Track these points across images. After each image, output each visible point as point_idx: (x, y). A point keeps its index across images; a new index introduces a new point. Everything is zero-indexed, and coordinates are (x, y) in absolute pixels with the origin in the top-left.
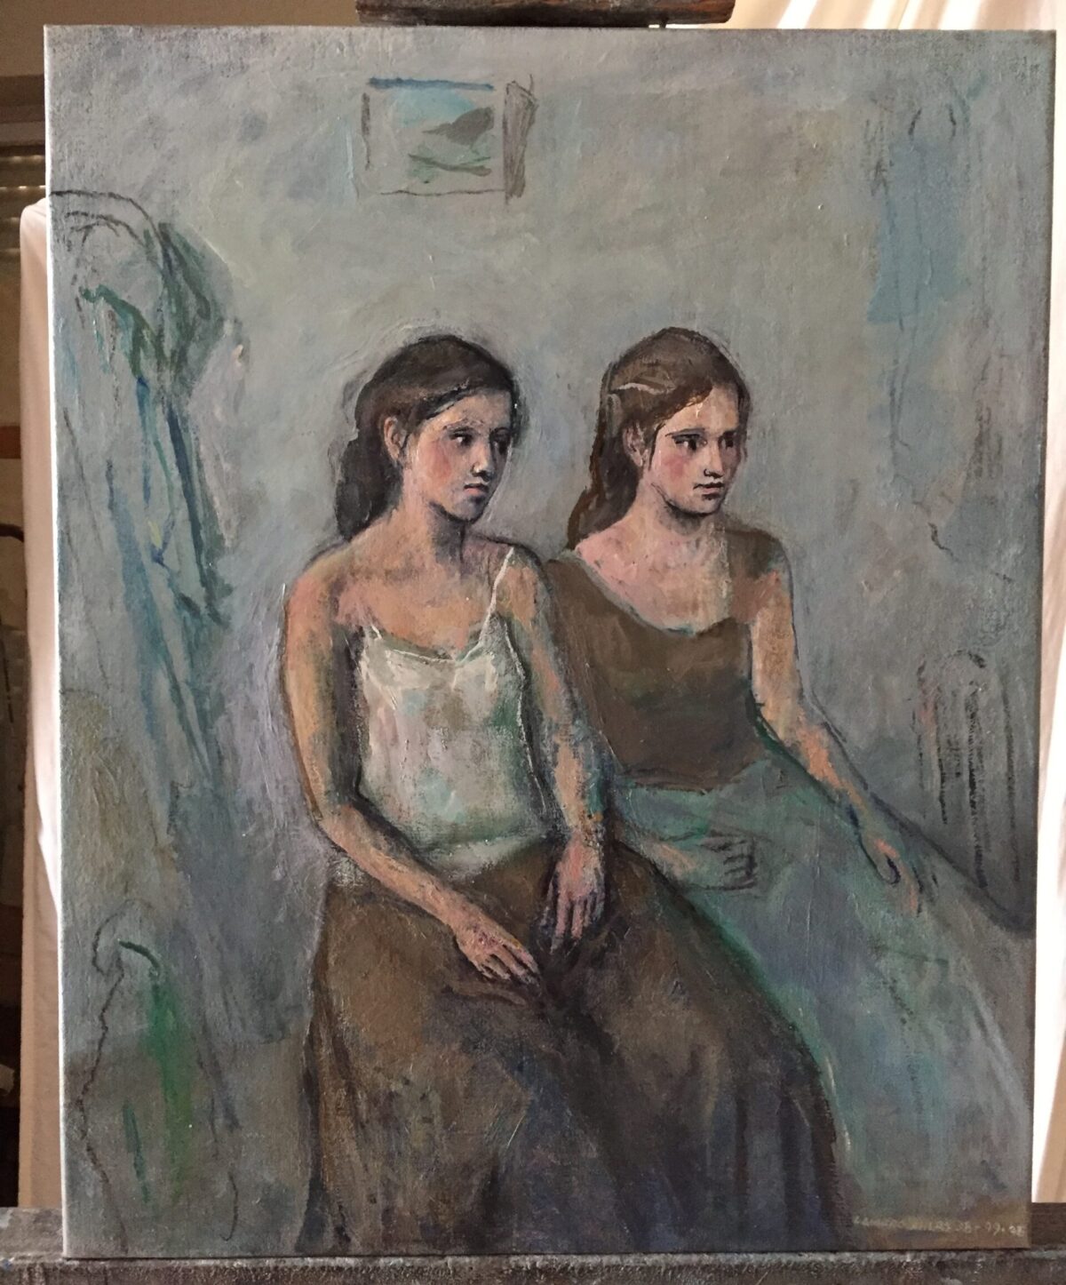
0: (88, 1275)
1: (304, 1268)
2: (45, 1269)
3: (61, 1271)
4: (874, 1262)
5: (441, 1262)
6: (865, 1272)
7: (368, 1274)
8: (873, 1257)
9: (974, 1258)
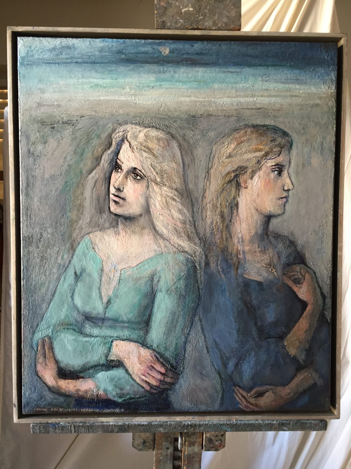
0: (84, 427)
1: (135, 425)
2: (74, 426)
3: (78, 426)
4: (267, 423)
5: (166, 423)
6: (265, 426)
7: (149, 427)
8: (267, 422)
9: (290, 422)
